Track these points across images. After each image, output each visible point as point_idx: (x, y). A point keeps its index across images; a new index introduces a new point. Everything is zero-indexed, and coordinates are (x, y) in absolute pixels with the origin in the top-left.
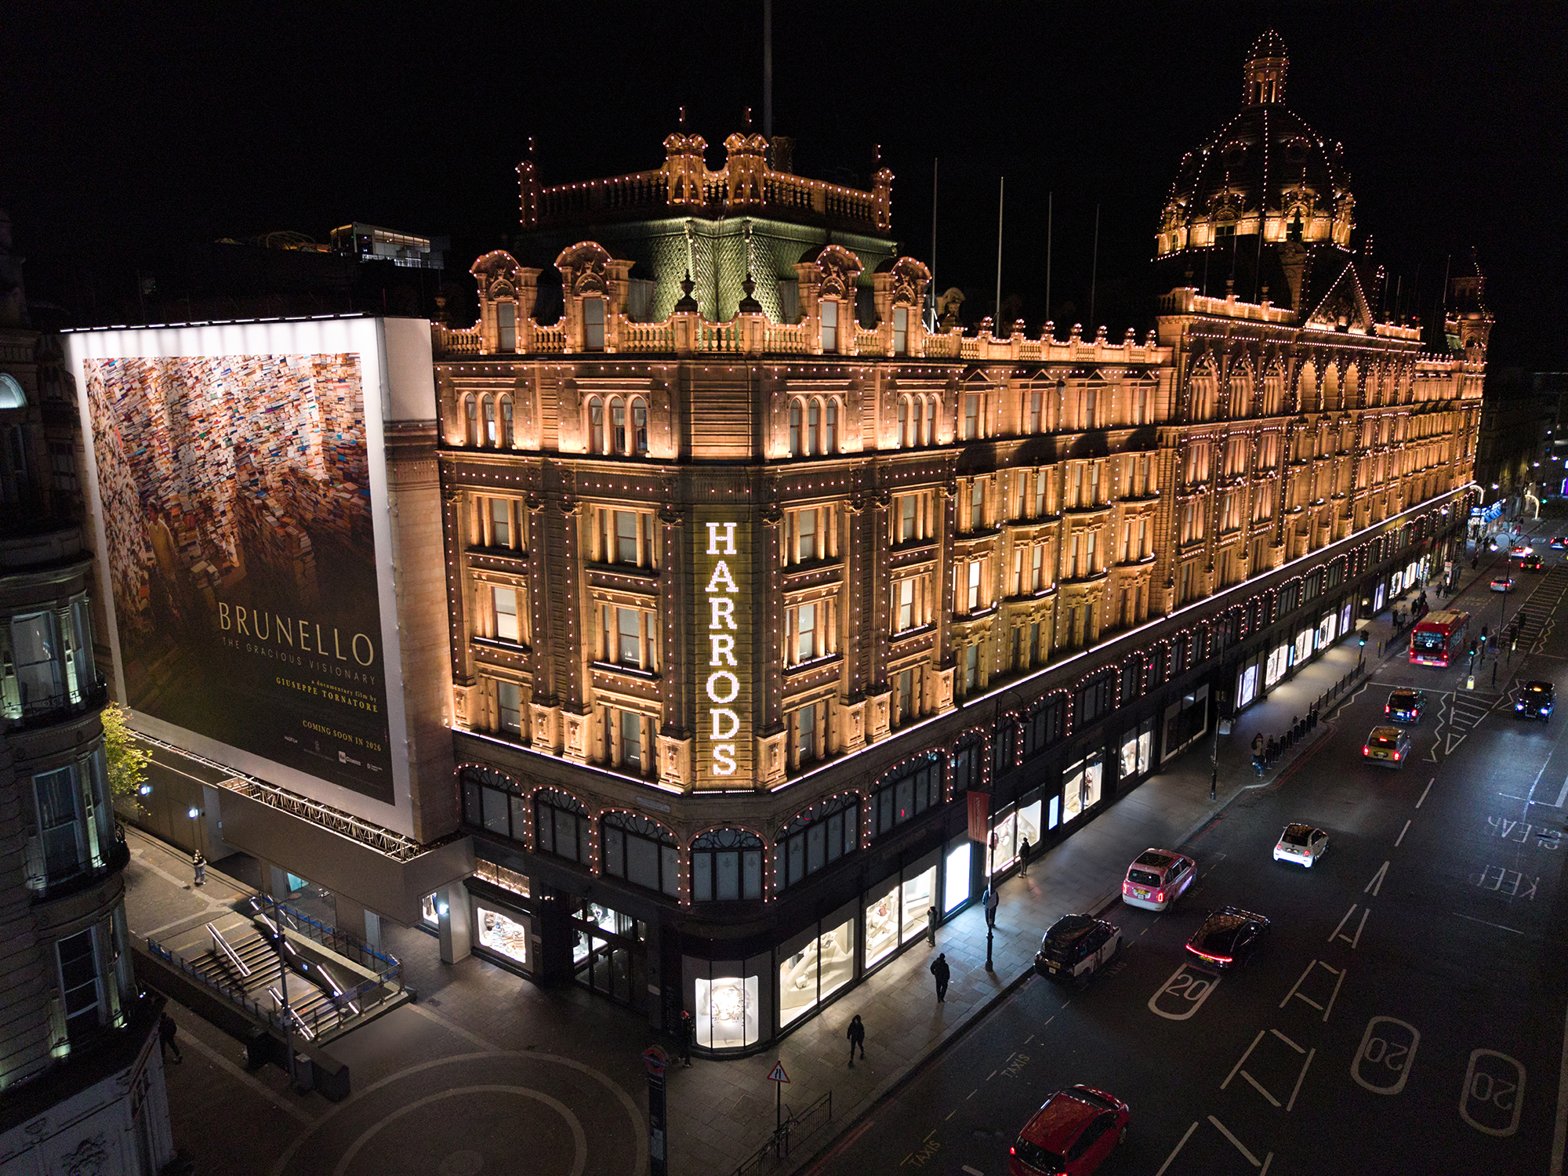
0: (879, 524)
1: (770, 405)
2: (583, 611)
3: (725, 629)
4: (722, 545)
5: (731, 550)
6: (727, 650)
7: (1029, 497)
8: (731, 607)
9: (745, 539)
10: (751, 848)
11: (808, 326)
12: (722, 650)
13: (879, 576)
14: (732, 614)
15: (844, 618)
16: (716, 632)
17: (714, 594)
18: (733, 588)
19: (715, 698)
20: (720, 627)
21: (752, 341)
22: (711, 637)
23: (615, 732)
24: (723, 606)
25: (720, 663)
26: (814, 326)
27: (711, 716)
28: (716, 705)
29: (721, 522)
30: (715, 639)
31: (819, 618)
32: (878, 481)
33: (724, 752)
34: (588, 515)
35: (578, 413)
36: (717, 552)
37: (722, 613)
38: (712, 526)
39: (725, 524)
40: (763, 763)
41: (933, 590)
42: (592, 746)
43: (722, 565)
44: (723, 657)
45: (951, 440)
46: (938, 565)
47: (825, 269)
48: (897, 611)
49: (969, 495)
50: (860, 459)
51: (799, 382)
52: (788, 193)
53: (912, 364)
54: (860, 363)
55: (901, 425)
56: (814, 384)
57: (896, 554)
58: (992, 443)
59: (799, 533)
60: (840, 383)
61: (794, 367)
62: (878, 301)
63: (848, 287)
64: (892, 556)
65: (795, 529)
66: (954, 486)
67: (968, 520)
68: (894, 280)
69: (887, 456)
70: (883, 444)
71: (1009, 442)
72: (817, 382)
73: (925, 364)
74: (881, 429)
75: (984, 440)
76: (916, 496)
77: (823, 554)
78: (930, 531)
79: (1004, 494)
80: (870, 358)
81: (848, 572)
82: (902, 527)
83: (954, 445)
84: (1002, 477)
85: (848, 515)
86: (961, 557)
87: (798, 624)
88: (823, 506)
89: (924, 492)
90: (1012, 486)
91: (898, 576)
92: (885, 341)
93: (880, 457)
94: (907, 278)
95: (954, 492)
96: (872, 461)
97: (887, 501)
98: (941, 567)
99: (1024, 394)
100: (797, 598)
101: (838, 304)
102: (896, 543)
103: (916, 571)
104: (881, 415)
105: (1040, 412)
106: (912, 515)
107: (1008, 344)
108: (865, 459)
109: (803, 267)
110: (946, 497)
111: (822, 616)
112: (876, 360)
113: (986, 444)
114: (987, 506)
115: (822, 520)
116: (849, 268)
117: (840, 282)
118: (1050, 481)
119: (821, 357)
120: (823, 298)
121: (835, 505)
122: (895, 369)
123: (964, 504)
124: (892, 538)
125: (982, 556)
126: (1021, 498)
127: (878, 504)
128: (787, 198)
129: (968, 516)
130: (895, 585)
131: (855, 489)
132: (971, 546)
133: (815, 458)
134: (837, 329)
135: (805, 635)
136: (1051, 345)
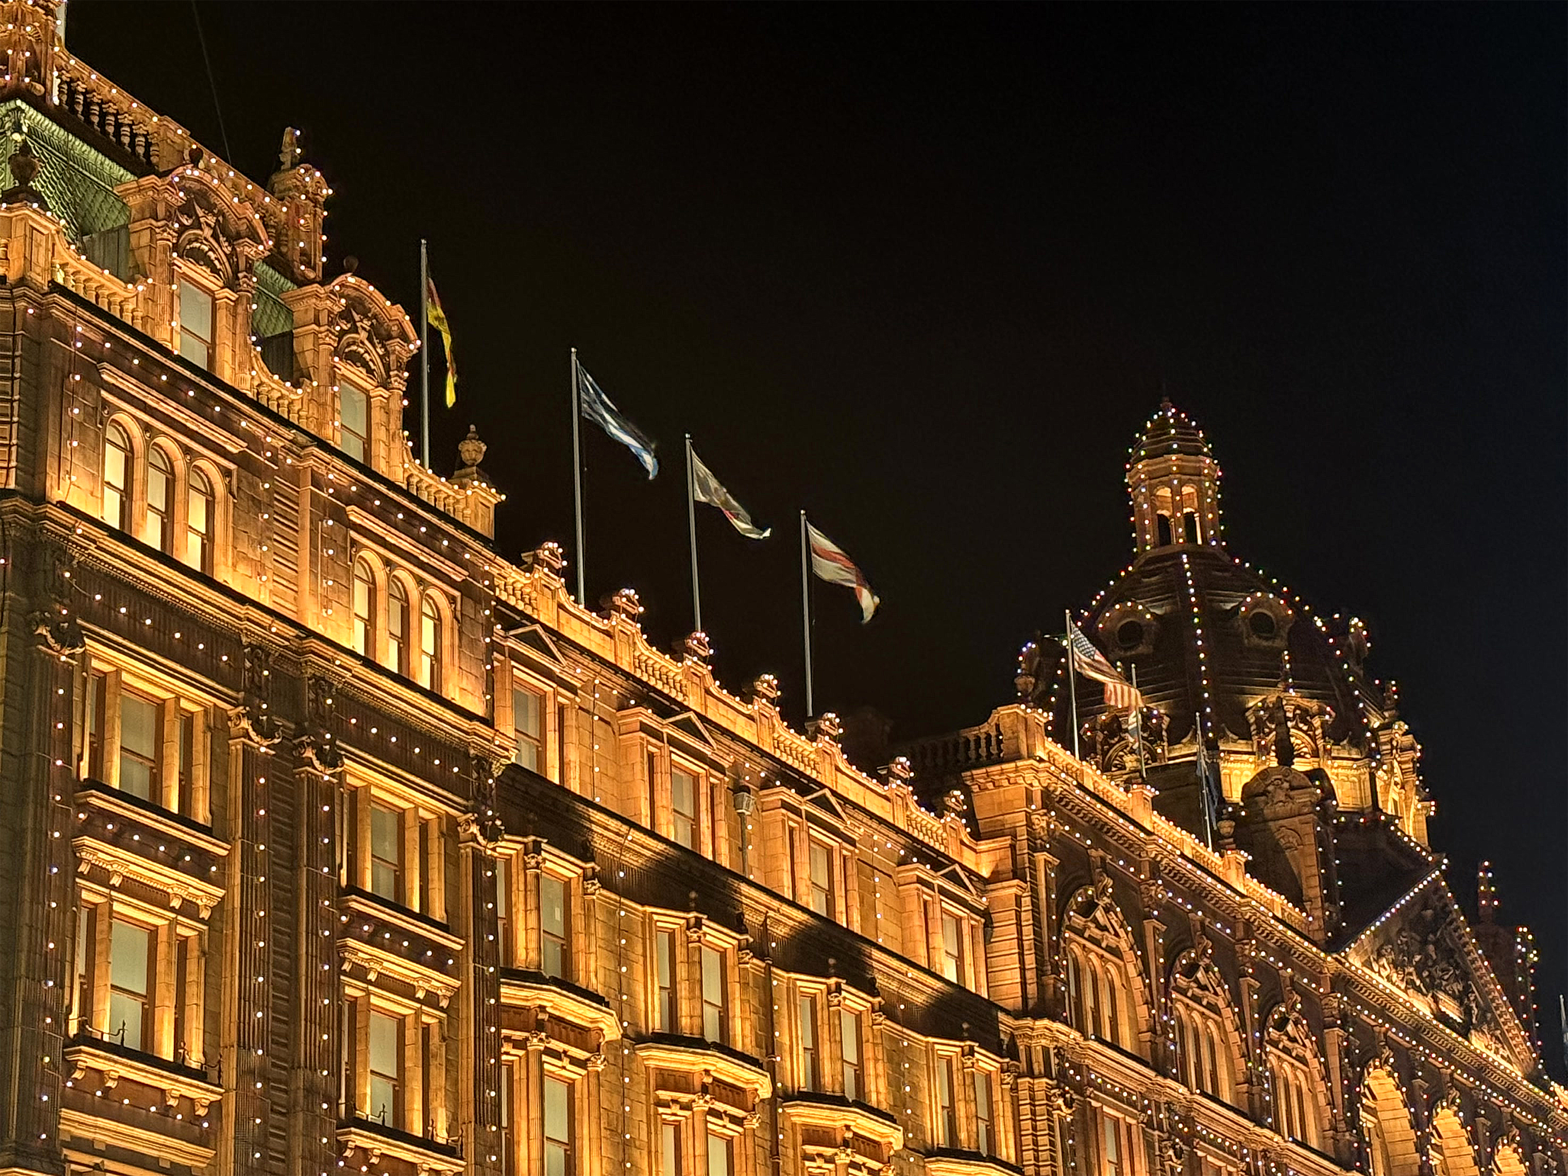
0: (312, 808)
1: (65, 401)
7: (683, 990)
11: (151, 299)
13: (312, 933)
21: (29, 262)
26: (163, 300)
31: (161, 967)
32: (308, 707)
41: (451, 1067)
45: (480, 710)
46: (462, 1006)
47: (187, 209)
48: (359, 1070)
49: (531, 886)
50: (267, 619)
51: (129, 385)
52: (103, 115)
53: (382, 488)
54: (266, 421)
55: (360, 626)
56: (162, 407)
57: (357, 904)
58: (581, 807)
59: (117, 732)
60: (220, 436)
61: (119, 348)
62: (304, 345)
63: (236, 271)
64: (346, 910)
65: (109, 713)
66: (493, 819)
67: (533, 945)
68: (337, 309)
69: (330, 652)
70: (319, 629)
71: (624, 828)
72: (169, 408)
73: (413, 507)
74: (314, 593)
75: (561, 789)
76: (401, 815)
77: (174, 808)
78: (438, 913)
79: (621, 957)
80: (287, 424)
81: (238, 881)
82: (369, 865)
83: (488, 722)
84: (612, 913)
85: (236, 746)
86: (518, 1035)
87: (108, 951)
88: (178, 698)
89: (422, 813)
90: (639, 949)
91: (360, 973)
92: (321, 425)
93: (315, 644)
94: (366, 324)
95: (492, 835)
96: (296, 643)
97: (332, 760)
98: (468, 1011)
99: (651, 756)
100: (109, 874)
101: (214, 300)
102: (354, 889)
103: (406, 990)
104: (313, 563)
105: (696, 820)
106: (393, 857)
107: (607, 633)
108: (277, 627)
109: (140, 190)
110: (474, 839)
111: (169, 962)
112: (302, 439)
113: (567, 800)
114: (580, 942)
115: (173, 732)
116: (239, 236)
117: (219, 253)
118: (733, 976)
119: (180, 360)
120: (185, 267)
121: (206, 711)
122: (345, 481)
123: (521, 907)
124: (344, 872)
125: (574, 1061)
126: (665, 994)
127: (309, 753)
128: (102, 124)
129: (533, 935)
130: (354, 1002)
131: (255, 690)
132: (542, 1008)
133: (164, 557)
134: (212, 346)
135: (124, 997)
136: (708, 692)
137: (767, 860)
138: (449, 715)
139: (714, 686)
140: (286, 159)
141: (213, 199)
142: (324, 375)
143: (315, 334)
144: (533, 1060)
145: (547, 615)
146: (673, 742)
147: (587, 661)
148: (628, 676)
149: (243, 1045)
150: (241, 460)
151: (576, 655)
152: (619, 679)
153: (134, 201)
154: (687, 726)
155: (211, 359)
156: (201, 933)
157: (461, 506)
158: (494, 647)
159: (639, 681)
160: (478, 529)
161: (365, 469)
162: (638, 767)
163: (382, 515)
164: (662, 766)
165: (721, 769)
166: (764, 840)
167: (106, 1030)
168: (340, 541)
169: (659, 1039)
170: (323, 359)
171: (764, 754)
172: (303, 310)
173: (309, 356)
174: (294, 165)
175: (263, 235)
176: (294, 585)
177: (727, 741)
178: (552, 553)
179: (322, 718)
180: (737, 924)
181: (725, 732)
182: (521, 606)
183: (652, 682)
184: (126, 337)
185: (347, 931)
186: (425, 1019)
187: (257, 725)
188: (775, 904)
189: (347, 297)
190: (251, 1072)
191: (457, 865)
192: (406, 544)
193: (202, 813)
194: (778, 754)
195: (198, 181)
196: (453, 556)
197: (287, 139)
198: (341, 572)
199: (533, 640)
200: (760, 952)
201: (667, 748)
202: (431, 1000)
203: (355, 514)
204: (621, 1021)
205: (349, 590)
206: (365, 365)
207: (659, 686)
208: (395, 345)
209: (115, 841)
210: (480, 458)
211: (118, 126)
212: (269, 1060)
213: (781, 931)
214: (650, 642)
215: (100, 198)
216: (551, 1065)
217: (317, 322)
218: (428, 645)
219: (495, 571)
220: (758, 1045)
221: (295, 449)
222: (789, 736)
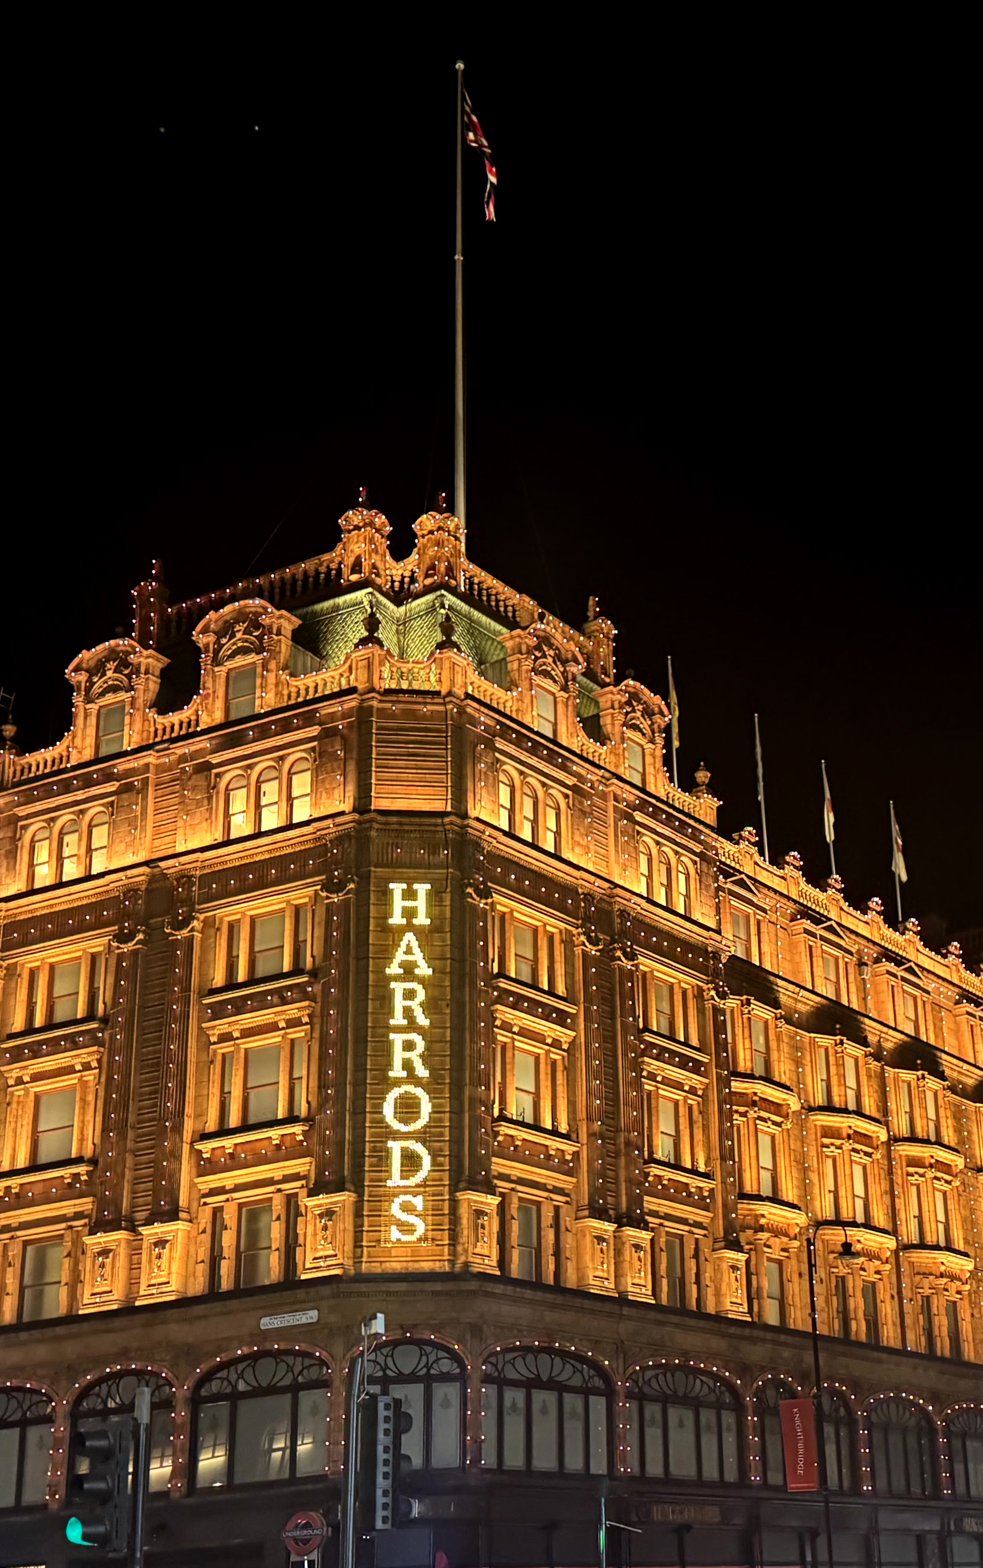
0: (622, 984)
1: (475, 760)
2: (191, 1069)
3: (412, 1026)
4: (409, 913)
5: (422, 920)
6: (415, 1056)
7: (834, 1080)
8: (421, 995)
9: (442, 913)
10: (445, 1378)
11: (520, 700)
12: (408, 1055)
13: (625, 1054)
14: (421, 1005)
15: (578, 1092)
16: (399, 1030)
17: (397, 978)
18: (424, 970)
19: (396, 1125)
20: (405, 1022)
21: (453, 682)
22: (392, 1036)
23: (228, 1240)
24: (409, 995)
25: (404, 1074)
26: (527, 700)
27: (388, 1151)
28: (397, 1136)
29: (410, 881)
30: (397, 1039)
31: (542, 1076)
32: (617, 927)
33: (407, 1208)
34: (212, 931)
35: (210, 799)
36: (404, 921)
37: (408, 1003)
38: (397, 888)
39: (416, 886)
40: (465, 1232)
41: (706, 1128)
42: (186, 1277)
43: (409, 937)
44: (408, 1065)
45: (713, 926)
46: (710, 1093)
47: (538, 648)
48: (654, 1131)
49: (746, 1024)
50: (592, 878)
51: (511, 749)
52: (489, 596)
53: (653, 801)
54: (587, 766)
55: (644, 880)
56: (529, 761)
57: (648, 1037)
58: (772, 978)
59: (512, 945)
60: (561, 775)
61: (504, 729)
62: (606, 721)
63: (567, 681)
64: (642, 1041)
65: (507, 935)
66: (723, 987)
67: (748, 1057)
68: (624, 700)
69: (628, 895)
70: (621, 883)
71: (797, 989)
72: (533, 761)
73: (671, 811)
74: (617, 862)
75: (761, 968)
76: (671, 986)
77: (546, 988)
78: (695, 1042)
79: (798, 1063)
80: (599, 767)
81: (582, 1026)
82: (654, 1015)
83: (718, 932)
84: (792, 1038)
85: (578, 951)
86: (742, 1109)
87: (513, 1069)
88: (545, 925)
89: (683, 985)
90: (808, 1058)
91: (652, 1077)
92: (617, 766)
93: (619, 891)
94: (640, 707)
95: (723, 996)
96: (609, 891)
97: (632, 956)
98: (714, 1096)
99: (810, 947)
100: (512, 1026)
101: (555, 698)
102: (647, 1029)
103: (679, 1086)
104: (616, 845)
105: (838, 983)
106: (667, 1010)
107: (782, 878)
108: (598, 882)
109: (512, 638)
110: (713, 998)
111: (547, 1074)
112: (607, 775)
113: (764, 974)
114: (774, 1055)
115: (543, 944)
116: (567, 661)
117: (557, 671)
118: (863, 1072)
119: (538, 733)
120: (538, 680)
121: (561, 931)
122: (632, 798)
123: (741, 1036)
124: (641, 1020)
125: (774, 1123)
126: (824, 1083)
127: (619, 953)
128: (489, 600)
129: (748, 1052)
130: (649, 1093)
131: (587, 919)
132: (755, 1094)
133: (534, 846)
134: (555, 725)
135: (523, 1094)
136: (841, 909)
137: (879, 1004)
138: (695, 928)
139: (845, 906)
140: (591, 614)
141: (553, 641)
142: (618, 737)
143: (612, 714)
144: (751, 1123)
145: (748, 869)
146: (822, 938)
147: (772, 894)
148: (795, 902)
149: (589, 1119)
150: (574, 788)
151: (765, 891)
152: (791, 904)
153: (509, 644)
154: (830, 929)
155: (555, 732)
156: (563, 1057)
157: (697, 809)
158: (719, 889)
159: (802, 904)
160: (708, 822)
161: (643, 790)
162: (803, 954)
163: (653, 816)
164: (817, 952)
165: (851, 953)
166: (877, 993)
167: (514, 1112)
168: (631, 832)
169: (821, 1109)
170: (617, 729)
171: (875, 943)
172: (604, 702)
173: (609, 727)
174: (595, 618)
175: (581, 659)
176: (606, 859)
177: (853, 937)
178: (750, 833)
179: (624, 933)
180: (864, 1042)
181: (852, 931)
182: (733, 864)
183: (809, 905)
184: (508, 722)
185: (643, 1054)
186: (690, 1102)
187: (589, 939)
188: (885, 1029)
189: (629, 693)
190: (594, 1134)
191: (704, 1014)
192: (667, 832)
193: (561, 990)
194: (883, 943)
195: (544, 631)
196: (695, 838)
197: (591, 602)
198: (632, 850)
199: (741, 883)
200: (877, 1057)
201: (820, 942)
202: (693, 1091)
203: (638, 816)
204: (800, 1099)
205: (637, 860)
206: (640, 731)
207: (814, 907)
208: (657, 718)
209: (514, 1007)
210: (707, 781)
211: (497, 601)
212: (604, 1127)
213: (888, 1045)
214: (808, 882)
215: (489, 643)
216: (761, 1125)
217: (613, 707)
218: (683, 889)
219: (718, 845)
220: (878, 1111)
221: (604, 781)
222: (889, 932)
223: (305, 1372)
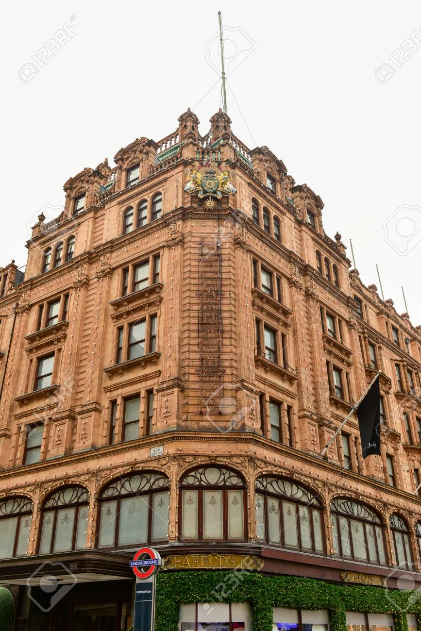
10: (235, 488)
11: (259, 175)
26: (263, 176)
59: (260, 277)
133: (268, 235)
223: (156, 482)
